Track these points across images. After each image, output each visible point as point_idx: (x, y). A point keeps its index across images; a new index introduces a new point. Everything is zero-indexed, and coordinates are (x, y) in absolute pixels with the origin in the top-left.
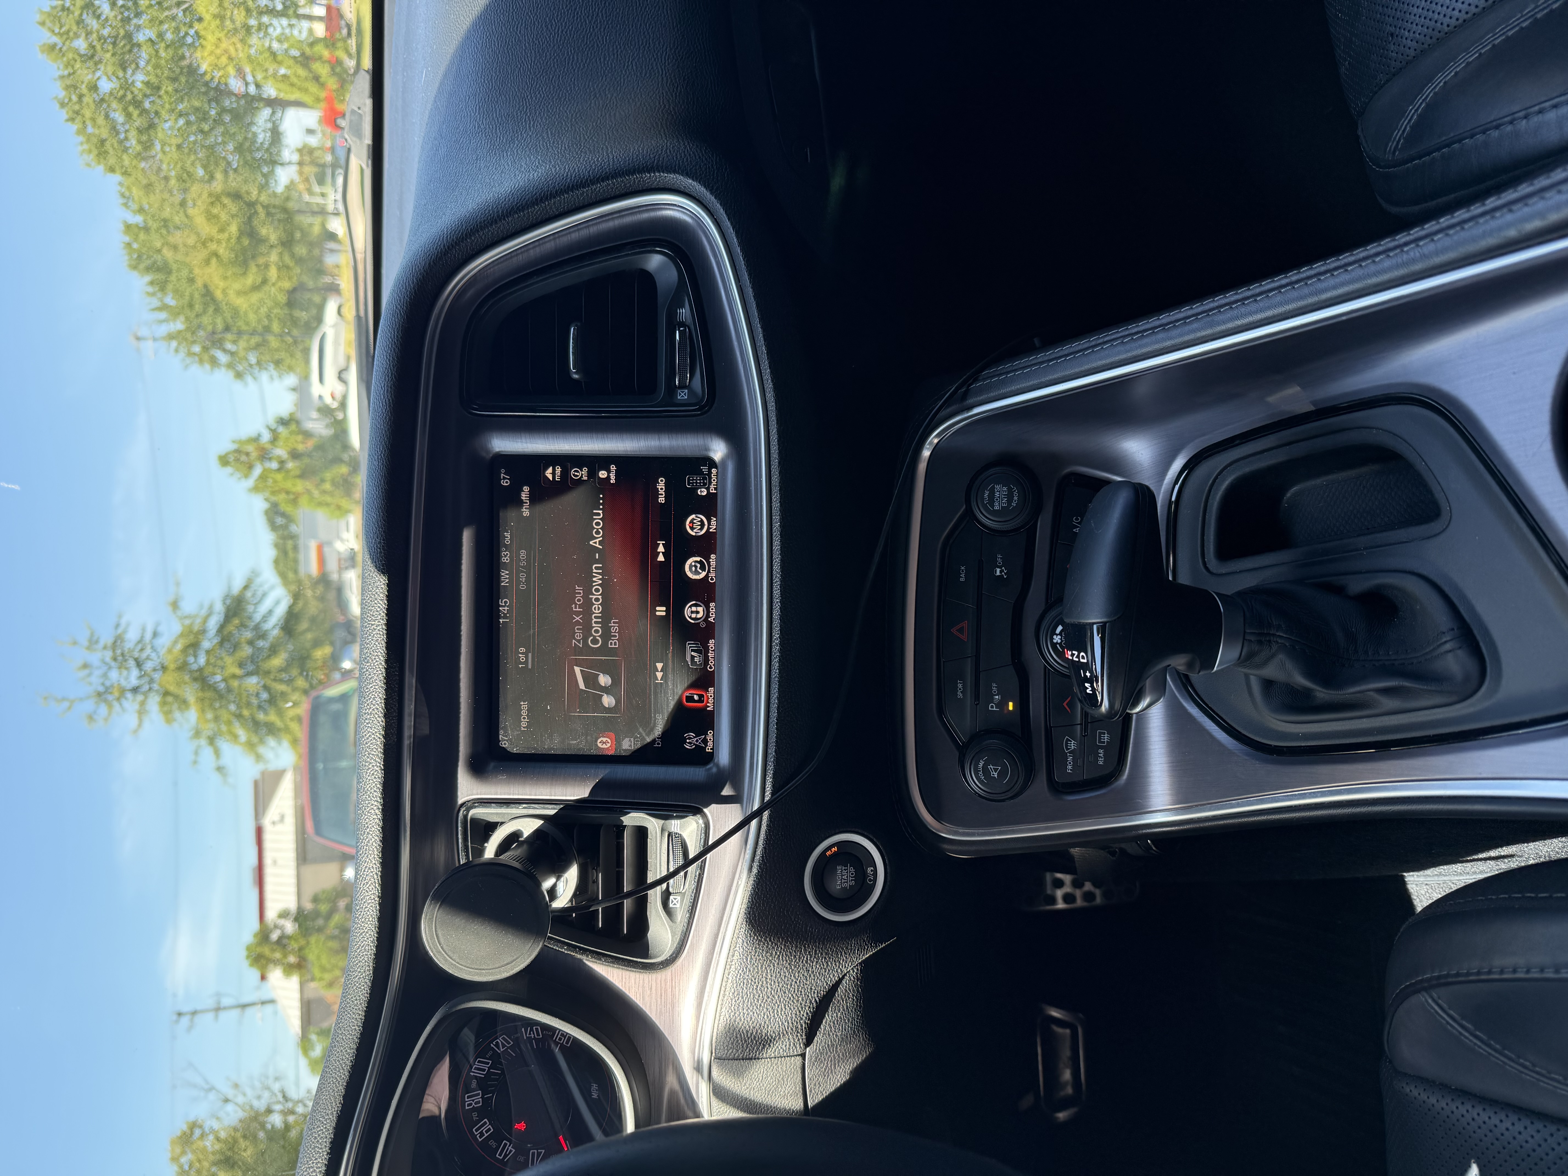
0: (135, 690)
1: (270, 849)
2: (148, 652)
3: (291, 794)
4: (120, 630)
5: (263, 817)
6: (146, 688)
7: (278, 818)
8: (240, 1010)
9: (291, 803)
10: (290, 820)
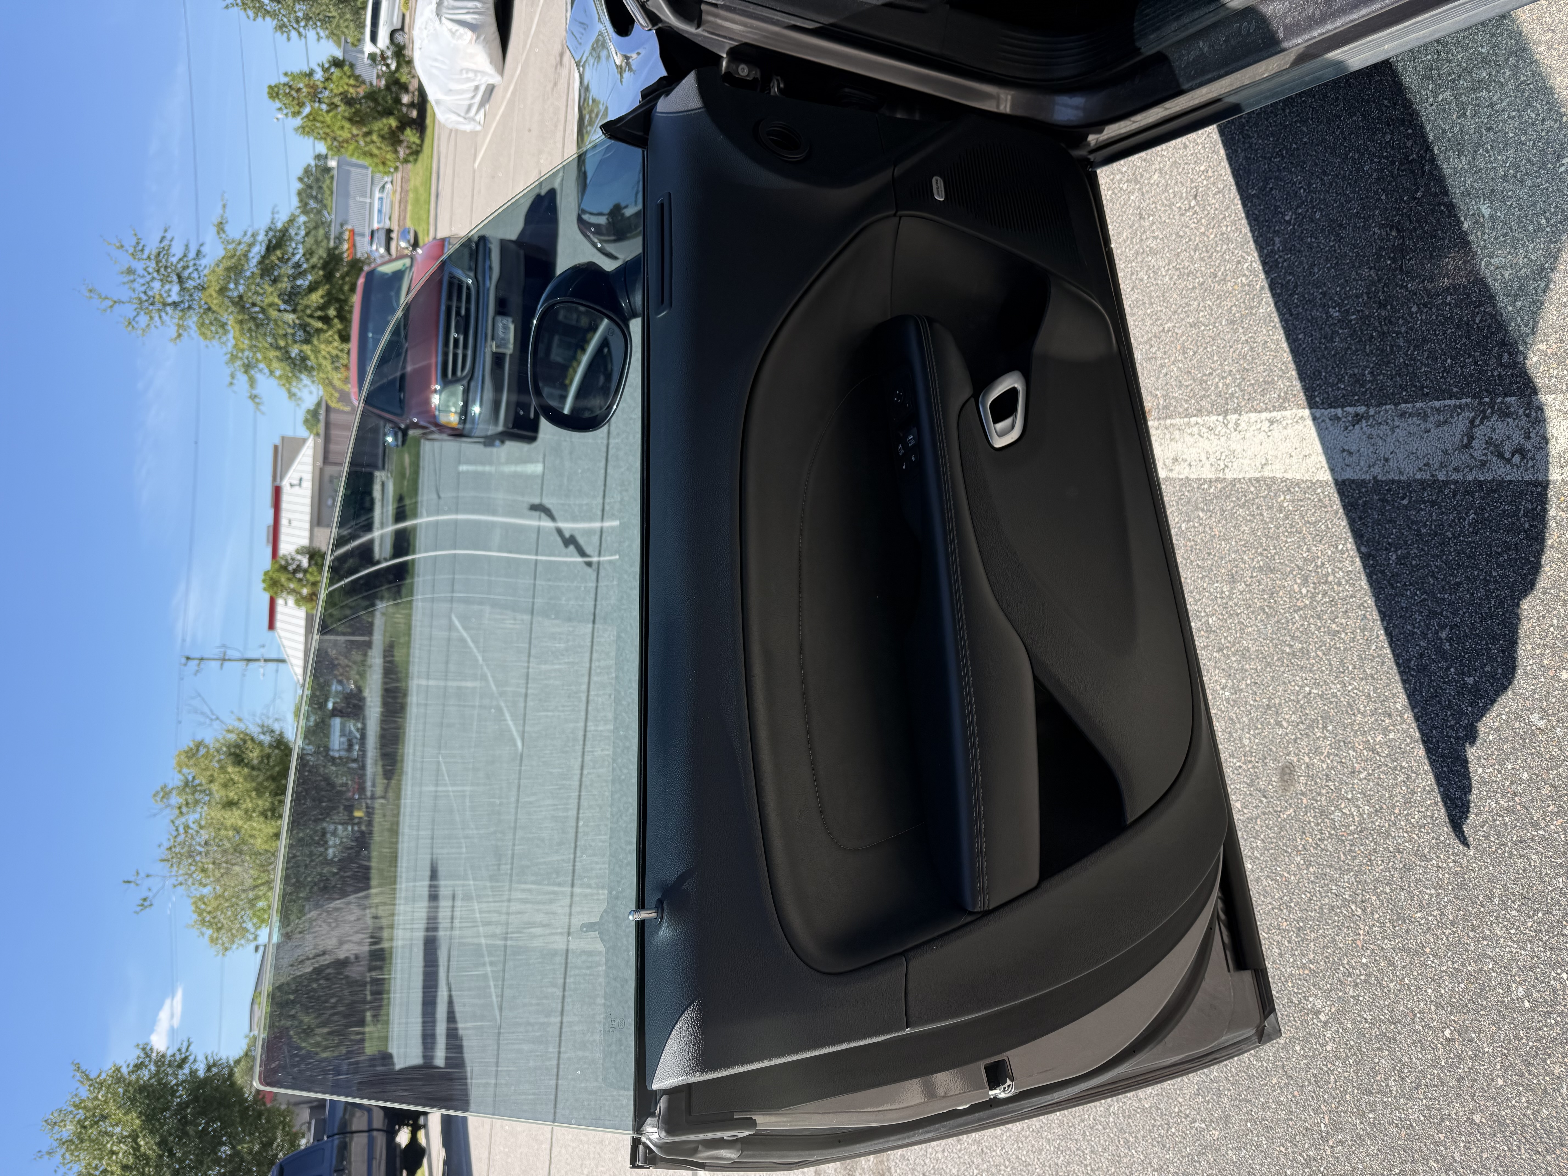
0: (175, 304)
1: (287, 510)
2: (191, 270)
3: (310, 460)
4: (166, 243)
5: (282, 479)
6: (186, 305)
7: (296, 482)
8: (244, 663)
9: (310, 468)
10: (307, 485)
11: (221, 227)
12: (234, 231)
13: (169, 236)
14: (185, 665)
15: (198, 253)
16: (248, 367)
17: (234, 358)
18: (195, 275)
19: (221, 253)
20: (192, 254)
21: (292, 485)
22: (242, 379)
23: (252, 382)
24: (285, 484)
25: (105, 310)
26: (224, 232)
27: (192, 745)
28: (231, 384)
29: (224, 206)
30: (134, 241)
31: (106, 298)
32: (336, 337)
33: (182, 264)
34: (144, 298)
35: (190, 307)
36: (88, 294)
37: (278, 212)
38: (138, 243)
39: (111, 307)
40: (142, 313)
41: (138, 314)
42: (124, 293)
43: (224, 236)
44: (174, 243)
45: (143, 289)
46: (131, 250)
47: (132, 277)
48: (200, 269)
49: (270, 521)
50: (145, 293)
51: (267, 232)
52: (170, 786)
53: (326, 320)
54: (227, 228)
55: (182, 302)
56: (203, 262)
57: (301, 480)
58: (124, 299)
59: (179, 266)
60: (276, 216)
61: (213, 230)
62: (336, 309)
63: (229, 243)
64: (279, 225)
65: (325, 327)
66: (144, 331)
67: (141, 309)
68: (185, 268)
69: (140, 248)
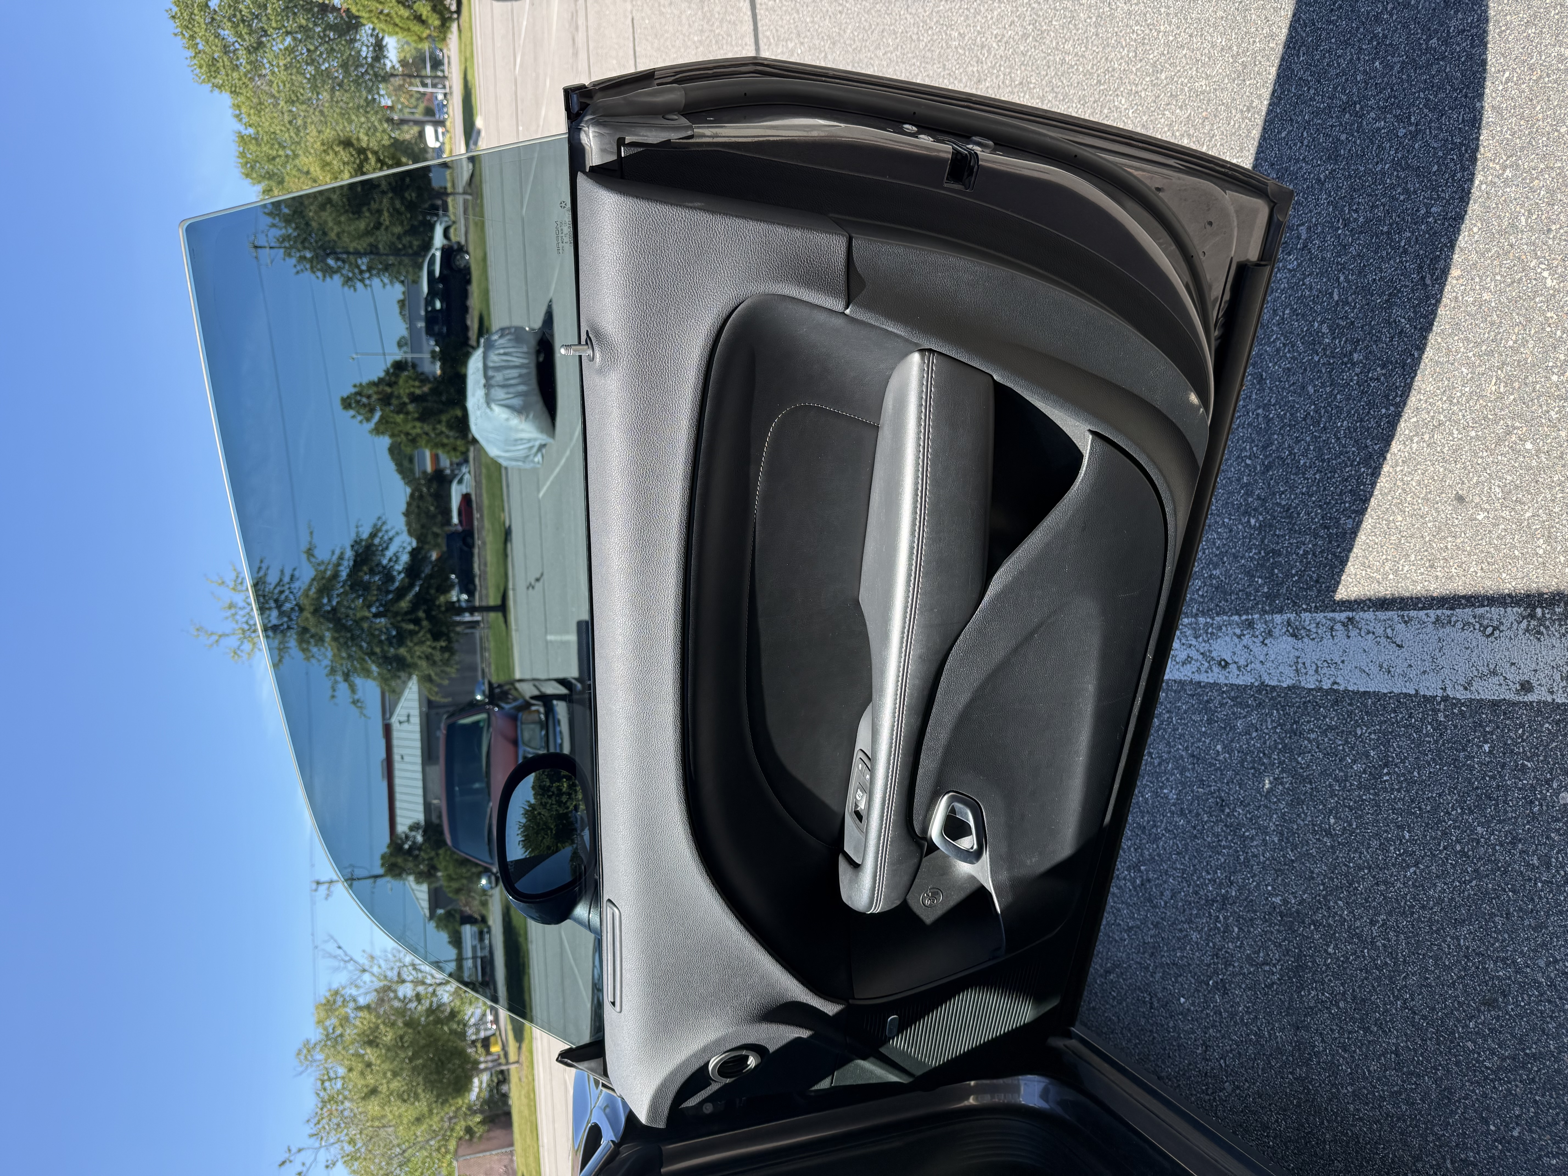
1: (399, 746)
2: (287, 593)
3: (416, 696)
4: (261, 574)
5: (391, 715)
6: (285, 626)
7: (404, 718)
8: (371, 881)
9: (416, 704)
10: (416, 720)
11: (310, 553)
12: (323, 554)
13: (264, 566)
14: (316, 890)
15: (292, 577)
16: (347, 676)
17: (333, 671)
18: (291, 597)
19: (312, 573)
20: (287, 579)
21: (400, 723)
22: (343, 687)
23: (353, 689)
24: (394, 720)
25: (212, 645)
26: (313, 556)
27: (328, 994)
28: (333, 697)
29: (311, 533)
30: (233, 575)
31: (212, 634)
32: (429, 636)
33: (278, 589)
34: (246, 627)
35: (289, 628)
36: (196, 633)
37: (362, 526)
38: (237, 577)
39: (217, 641)
40: (245, 641)
41: (242, 643)
42: (228, 626)
43: (313, 560)
44: (270, 572)
45: (244, 619)
46: (232, 584)
47: (233, 611)
48: (295, 591)
49: (383, 755)
50: (247, 623)
51: (352, 546)
52: (313, 1041)
53: (417, 622)
54: (316, 552)
55: (282, 625)
56: (296, 585)
57: (408, 716)
58: (227, 632)
59: (276, 591)
60: (360, 529)
61: (304, 557)
62: (425, 611)
63: (319, 564)
64: (365, 536)
65: (417, 628)
66: (249, 654)
67: (245, 638)
68: (282, 592)
69: (240, 580)
